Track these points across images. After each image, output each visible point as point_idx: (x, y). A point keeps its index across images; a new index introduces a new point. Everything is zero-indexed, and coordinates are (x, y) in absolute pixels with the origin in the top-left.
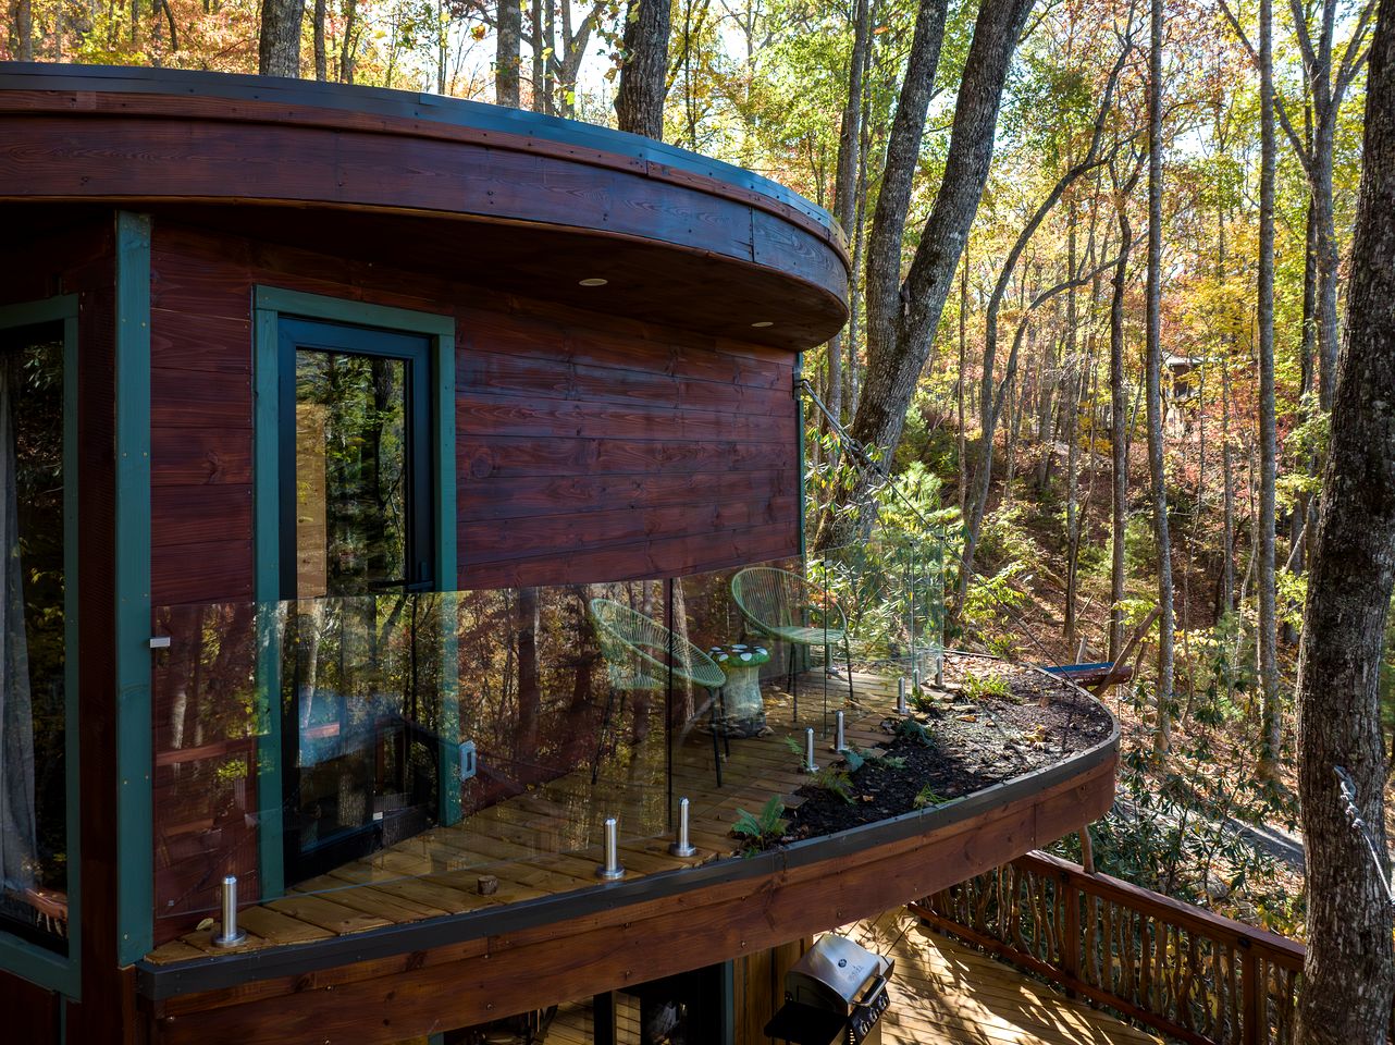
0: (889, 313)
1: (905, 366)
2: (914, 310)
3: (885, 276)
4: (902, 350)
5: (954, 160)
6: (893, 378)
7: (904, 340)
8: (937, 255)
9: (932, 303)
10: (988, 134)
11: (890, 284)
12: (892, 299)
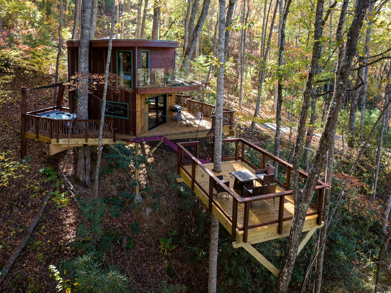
0: (192, 34)
1: (194, 42)
2: (195, 34)
3: (191, 29)
4: (193, 40)
5: (202, 11)
6: (192, 44)
7: (194, 38)
8: (199, 26)
9: (198, 33)
10: (208, 8)
11: (192, 30)
12: (192, 32)
